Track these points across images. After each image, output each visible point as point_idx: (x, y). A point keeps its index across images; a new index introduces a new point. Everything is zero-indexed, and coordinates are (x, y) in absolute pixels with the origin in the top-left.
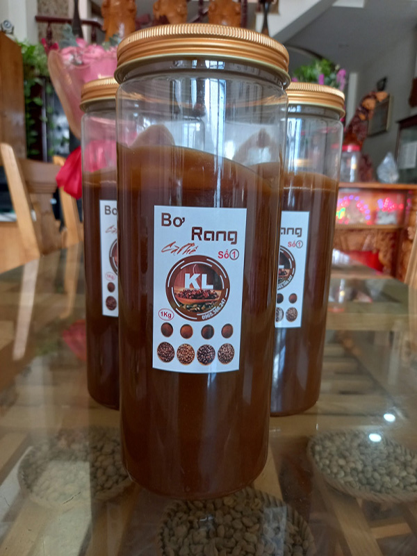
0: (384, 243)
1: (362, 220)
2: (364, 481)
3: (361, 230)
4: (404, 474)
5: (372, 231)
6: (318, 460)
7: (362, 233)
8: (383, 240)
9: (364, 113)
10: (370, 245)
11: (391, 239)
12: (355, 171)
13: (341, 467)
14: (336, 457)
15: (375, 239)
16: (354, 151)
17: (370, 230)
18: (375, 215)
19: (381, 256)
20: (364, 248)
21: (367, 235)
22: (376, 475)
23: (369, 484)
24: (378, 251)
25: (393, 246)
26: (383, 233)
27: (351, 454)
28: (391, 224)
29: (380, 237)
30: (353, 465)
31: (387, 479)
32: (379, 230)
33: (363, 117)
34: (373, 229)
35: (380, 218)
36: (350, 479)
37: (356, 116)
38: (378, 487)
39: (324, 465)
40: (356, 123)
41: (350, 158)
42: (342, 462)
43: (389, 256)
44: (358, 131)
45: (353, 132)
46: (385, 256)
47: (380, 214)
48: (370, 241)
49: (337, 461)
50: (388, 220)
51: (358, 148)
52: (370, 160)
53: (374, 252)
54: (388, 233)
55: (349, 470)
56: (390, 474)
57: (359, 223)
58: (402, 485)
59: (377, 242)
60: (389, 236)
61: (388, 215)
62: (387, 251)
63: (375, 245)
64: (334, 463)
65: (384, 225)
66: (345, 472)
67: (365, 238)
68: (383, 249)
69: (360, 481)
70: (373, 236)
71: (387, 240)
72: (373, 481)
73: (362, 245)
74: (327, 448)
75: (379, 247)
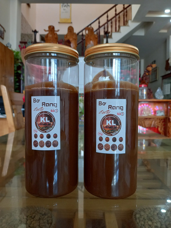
0: (160, 124)
1: (150, 115)
3: (150, 119)
5: (155, 119)
6: (138, 222)
8: (160, 122)
9: (148, 72)
10: (154, 125)
11: (163, 122)
12: (146, 94)
13: (150, 225)
14: (147, 220)
15: (156, 122)
16: (144, 87)
17: (154, 118)
18: (155, 112)
19: (159, 129)
21: (153, 120)
24: (158, 127)
25: (164, 125)
26: (159, 120)
27: (154, 218)
28: (162, 116)
29: (158, 121)
32: (157, 118)
33: (147, 74)
34: (155, 118)
35: (158, 113)
37: (145, 74)
39: (141, 225)
40: (145, 76)
41: (143, 90)
42: (150, 223)
43: (163, 129)
44: (146, 79)
45: (144, 80)
46: (161, 129)
47: (157, 112)
48: (154, 123)
50: (161, 114)
51: (146, 86)
52: (151, 91)
53: (156, 127)
54: (161, 120)
55: (153, 227)
57: (149, 116)
59: (157, 123)
60: (162, 121)
61: (161, 112)
62: (162, 127)
63: (156, 125)
65: (160, 116)
67: (152, 122)
68: (160, 126)
70: (155, 121)
73: (151, 125)
74: (142, 216)
75: (158, 125)
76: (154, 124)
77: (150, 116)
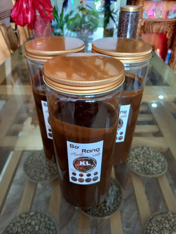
0: (170, 29)
1: (161, 17)
2: (143, 169)
3: (160, 22)
4: (157, 165)
5: (165, 23)
7: (160, 23)
8: (170, 27)
10: (162, 31)
11: (173, 26)
13: (136, 163)
14: (134, 159)
18: (168, 13)
19: (167, 35)
20: (160, 32)
21: (162, 24)
22: (148, 167)
23: (145, 169)
24: (166, 32)
26: (170, 23)
29: (169, 25)
30: (140, 163)
31: (151, 168)
32: (168, 21)
34: (166, 21)
35: (170, 15)
36: (138, 168)
38: (147, 172)
42: (136, 161)
43: (171, 35)
46: (169, 35)
47: (170, 13)
48: (164, 27)
49: (134, 160)
53: (165, 33)
54: (172, 23)
55: (138, 164)
56: (152, 166)
58: (156, 170)
59: (167, 28)
60: (173, 25)
62: (170, 33)
63: (165, 30)
64: (133, 161)
66: (137, 165)
67: (161, 26)
68: (169, 31)
69: (142, 169)
70: (165, 26)
71: (172, 27)
72: (146, 169)
73: (159, 30)
75: (167, 31)
76: (162, 29)
77: (161, 19)
